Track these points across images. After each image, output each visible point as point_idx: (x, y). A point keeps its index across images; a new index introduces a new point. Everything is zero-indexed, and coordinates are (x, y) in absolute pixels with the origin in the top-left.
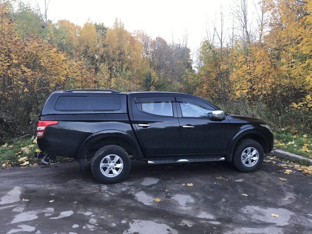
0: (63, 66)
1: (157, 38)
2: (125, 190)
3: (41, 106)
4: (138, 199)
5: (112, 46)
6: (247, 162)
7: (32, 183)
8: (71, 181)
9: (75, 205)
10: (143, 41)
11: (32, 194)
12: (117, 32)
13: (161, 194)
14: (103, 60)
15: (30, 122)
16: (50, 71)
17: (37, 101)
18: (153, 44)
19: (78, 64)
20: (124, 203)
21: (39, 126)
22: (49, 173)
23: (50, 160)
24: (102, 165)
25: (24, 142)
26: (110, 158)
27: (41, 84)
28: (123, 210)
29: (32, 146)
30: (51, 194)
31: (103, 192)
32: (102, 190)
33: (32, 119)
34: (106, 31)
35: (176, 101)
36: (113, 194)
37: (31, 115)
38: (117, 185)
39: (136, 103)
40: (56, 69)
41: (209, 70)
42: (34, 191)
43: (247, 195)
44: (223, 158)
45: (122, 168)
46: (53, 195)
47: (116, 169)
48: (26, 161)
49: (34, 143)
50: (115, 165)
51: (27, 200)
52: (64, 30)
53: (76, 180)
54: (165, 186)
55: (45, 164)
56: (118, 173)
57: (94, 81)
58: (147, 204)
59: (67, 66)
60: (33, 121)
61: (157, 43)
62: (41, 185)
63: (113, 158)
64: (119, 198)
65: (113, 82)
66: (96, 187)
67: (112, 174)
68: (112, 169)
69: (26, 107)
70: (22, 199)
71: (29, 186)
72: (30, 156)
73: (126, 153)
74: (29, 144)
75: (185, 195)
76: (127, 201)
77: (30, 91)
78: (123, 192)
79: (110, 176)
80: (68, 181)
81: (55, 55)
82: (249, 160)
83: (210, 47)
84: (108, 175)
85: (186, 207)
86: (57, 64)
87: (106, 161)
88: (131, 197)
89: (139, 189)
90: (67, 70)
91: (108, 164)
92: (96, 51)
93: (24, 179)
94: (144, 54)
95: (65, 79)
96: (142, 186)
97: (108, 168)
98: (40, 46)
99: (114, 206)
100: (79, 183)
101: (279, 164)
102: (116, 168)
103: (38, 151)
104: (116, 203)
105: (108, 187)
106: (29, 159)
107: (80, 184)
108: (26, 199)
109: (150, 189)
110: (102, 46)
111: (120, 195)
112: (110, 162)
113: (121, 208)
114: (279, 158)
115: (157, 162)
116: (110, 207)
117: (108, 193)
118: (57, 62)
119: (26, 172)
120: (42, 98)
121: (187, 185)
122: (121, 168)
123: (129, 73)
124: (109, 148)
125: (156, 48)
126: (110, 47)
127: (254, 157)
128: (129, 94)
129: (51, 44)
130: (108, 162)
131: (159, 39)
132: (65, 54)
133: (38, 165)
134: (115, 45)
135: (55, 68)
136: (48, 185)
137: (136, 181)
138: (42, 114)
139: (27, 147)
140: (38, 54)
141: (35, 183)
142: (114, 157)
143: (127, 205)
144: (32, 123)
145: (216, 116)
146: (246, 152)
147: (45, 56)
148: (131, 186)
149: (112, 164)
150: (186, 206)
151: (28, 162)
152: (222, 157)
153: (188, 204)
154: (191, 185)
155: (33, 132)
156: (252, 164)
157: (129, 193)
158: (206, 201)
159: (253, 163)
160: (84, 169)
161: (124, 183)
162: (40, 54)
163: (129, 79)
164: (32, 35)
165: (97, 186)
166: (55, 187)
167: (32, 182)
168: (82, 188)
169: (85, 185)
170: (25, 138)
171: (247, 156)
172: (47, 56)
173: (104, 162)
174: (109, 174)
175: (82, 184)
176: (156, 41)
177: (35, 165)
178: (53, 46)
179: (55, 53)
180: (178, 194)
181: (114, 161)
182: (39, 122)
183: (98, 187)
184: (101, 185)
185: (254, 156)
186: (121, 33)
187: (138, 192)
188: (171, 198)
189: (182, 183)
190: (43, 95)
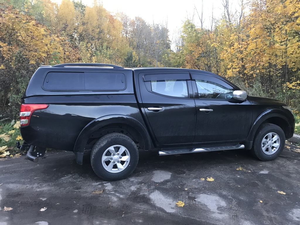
0: (43, 41)
1: (136, 18)
2: (136, 189)
3: (21, 85)
4: (155, 203)
5: (91, 24)
6: (267, 150)
7: (15, 182)
8: (65, 178)
9: (75, 216)
10: (122, 20)
11: (16, 199)
12: (96, 10)
13: (182, 195)
14: (83, 38)
15: (9, 104)
16: (29, 46)
17: (16, 79)
18: (132, 24)
19: (60, 39)
20: (139, 210)
21: (22, 112)
22: (36, 166)
23: (38, 153)
24: (104, 158)
25: (2, 128)
26: (115, 149)
27: (21, 59)
28: (141, 221)
29: (13, 133)
30: (41, 198)
31: (108, 194)
32: (106, 190)
33: (11, 100)
34: (85, 8)
35: (191, 79)
36: (121, 196)
37: (9, 95)
38: (123, 183)
39: (144, 81)
40: (36, 45)
41: (191, 49)
42: (18, 194)
43: (284, 193)
44: (243, 146)
45: (129, 161)
46: (45, 200)
47: (121, 163)
48: (6, 151)
49: (15, 128)
50: (121, 158)
51: (11, 209)
52: (41, 5)
53: (70, 175)
54: (182, 182)
55: (32, 160)
56: (124, 167)
57: (78, 58)
58: (170, 212)
59: (48, 42)
60: (12, 103)
61: (136, 22)
62: (27, 185)
63: (117, 149)
64: (131, 202)
65: (94, 60)
66: (97, 185)
67: (117, 169)
68: (116, 163)
69: (3, 86)
70: (3, 208)
71: (11, 186)
72: (10, 145)
73: (133, 143)
74: (8, 130)
75: (210, 194)
76: (143, 207)
77: (6, 68)
78: (133, 193)
79: (115, 171)
80: (61, 178)
81: (34, 28)
82: (269, 147)
83: (192, 27)
84: (111, 170)
85: (221, 213)
86: (37, 39)
87: (109, 154)
88: (146, 200)
89: (152, 187)
90: (49, 45)
91: (112, 157)
92: (74, 29)
93: (4, 176)
94: (123, 33)
95: (46, 55)
96: (155, 182)
97: (112, 161)
98: (17, 17)
99: (127, 215)
100: (75, 181)
101: (294, 149)
102: (121, 161)
103: (20, 138)
104: (129, 211)
105: (112, 185)
106: (9, 148)
107: (77, 182)
108: (8, 207)
109: (165, 187)
110: (81, 24)
111: (131, 197)
112: (114, 155)
113: (138, 219)
114: (292, 142)
115: (169, 152)
116: (123, 218)
117: (115, 195)
118: (37, 36)
119: (6, 166)
120: (22, 76)
121: (207, 180)
122: (127, 161)
123: (110, 52)
124: (113, 138)
125: (135, 28)
126: (89, 25)
127: (275, 144)
128: (135, 70)
129: (29, 16)
130: (111, 154)
131: (138, 19)
132: (45, 28)
133: (21, 156)
134: (95, 23)
135: (35, 43)
136: (36, 185)
137: (145, 175)
138: (26, 95)
139: (6, 134)
140: (14, 26)
141: (19, 182)
142: (119, 148)
143: (144, 213)
144: (12, 106)
145: (238, 97)
146: (267, 138)
147: (23, 29)
148: (141, 183)
149: (116, 157)
150: (219, 212)
151: (8, 152)
152: (241, 144)
153: (220, 209)
154: (211, 179)
155: (12, 115)
156: (273, 152)
157: (141, 194)
158: (240, 203)
159: (273, 150)
160: (82, 164)
161: (132, 179)
162: (17, 27)
163: (110, 58)
164: (7, 6)
165: (99, 184)
166: (45, 188)
167: (15, 180)
168: (80, 188)
169: (83, 183)
170: (3, 122)
171: (268, 142)
172: (25, 29)
173: (106, 155)
174: (113, 169)
175: (79, 182)
176: (135, 20)
177: (18, 156)
178: (31, 19)
179: (34, 27)
180: (202, 193)
181: (118, 153)
182: (22, 106)
183: (100, 186)
184: (104, 182)
185: (275, 142)
186: (100, 11)
187: (151, 192)
188: (196, 199)
189: (200, 178)
190: (24, 72)
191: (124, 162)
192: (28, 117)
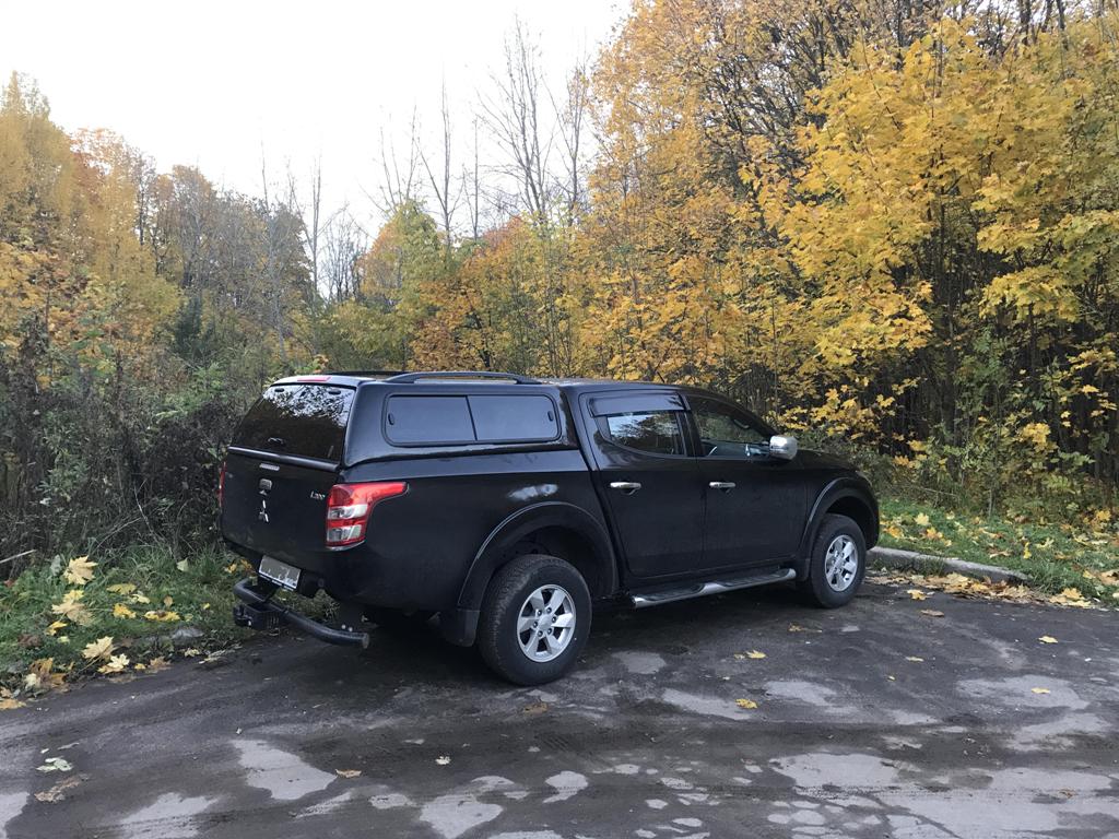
1: (175, 168)
6: (834, 579)
12: (24, 132)
18: (163, 191)
24: (522, 622)
26: (543, 597)
30: (409, 741)
31: (564, 709)
39: (594, 417)
41: (430, 302)
43: (919, 660)
44: (792, 572)
45: (573, 626)
47: (554, 633)
50: (555, 619)
51: (355, 773)
53: (410, 689)
56: (562, 644)
58: (740, 718)
63: (547, 595)
67: (547, 652)
68: (545, 634)
70: (334, 772)
72: (118, 635)
73: (580, 577)
79: (543, 657)
83: (425, 225)
84: (536, 655)
85: (838, 706)
87: (530, 610)
91: (536, 619)
97: (537, 630)
102: (555, 628)
112: (541, 613)
115: (655, 598)
121: (751, 657)
122: (569, 628)
124: (541, 565)
127: (848, 564)
130: (535, 611)
133: (168, 663)
134: (19, 181)
142: (551, 593)
146: (833, 550)
150: (834, 705)
151: (124, 656)
152: (786, 569)
153: (831, 700)
156: (845, 584)
159: (844, 579)
171: (835, 561)
173: (525, 614)
174: (539, 653)
176: (171, 178)
177: (160, 666)
181: (550, 606)
186: (37, 133)
188: (769, 693)
189: (734, 654)
191: (561, 629)
192: (362, 518)
